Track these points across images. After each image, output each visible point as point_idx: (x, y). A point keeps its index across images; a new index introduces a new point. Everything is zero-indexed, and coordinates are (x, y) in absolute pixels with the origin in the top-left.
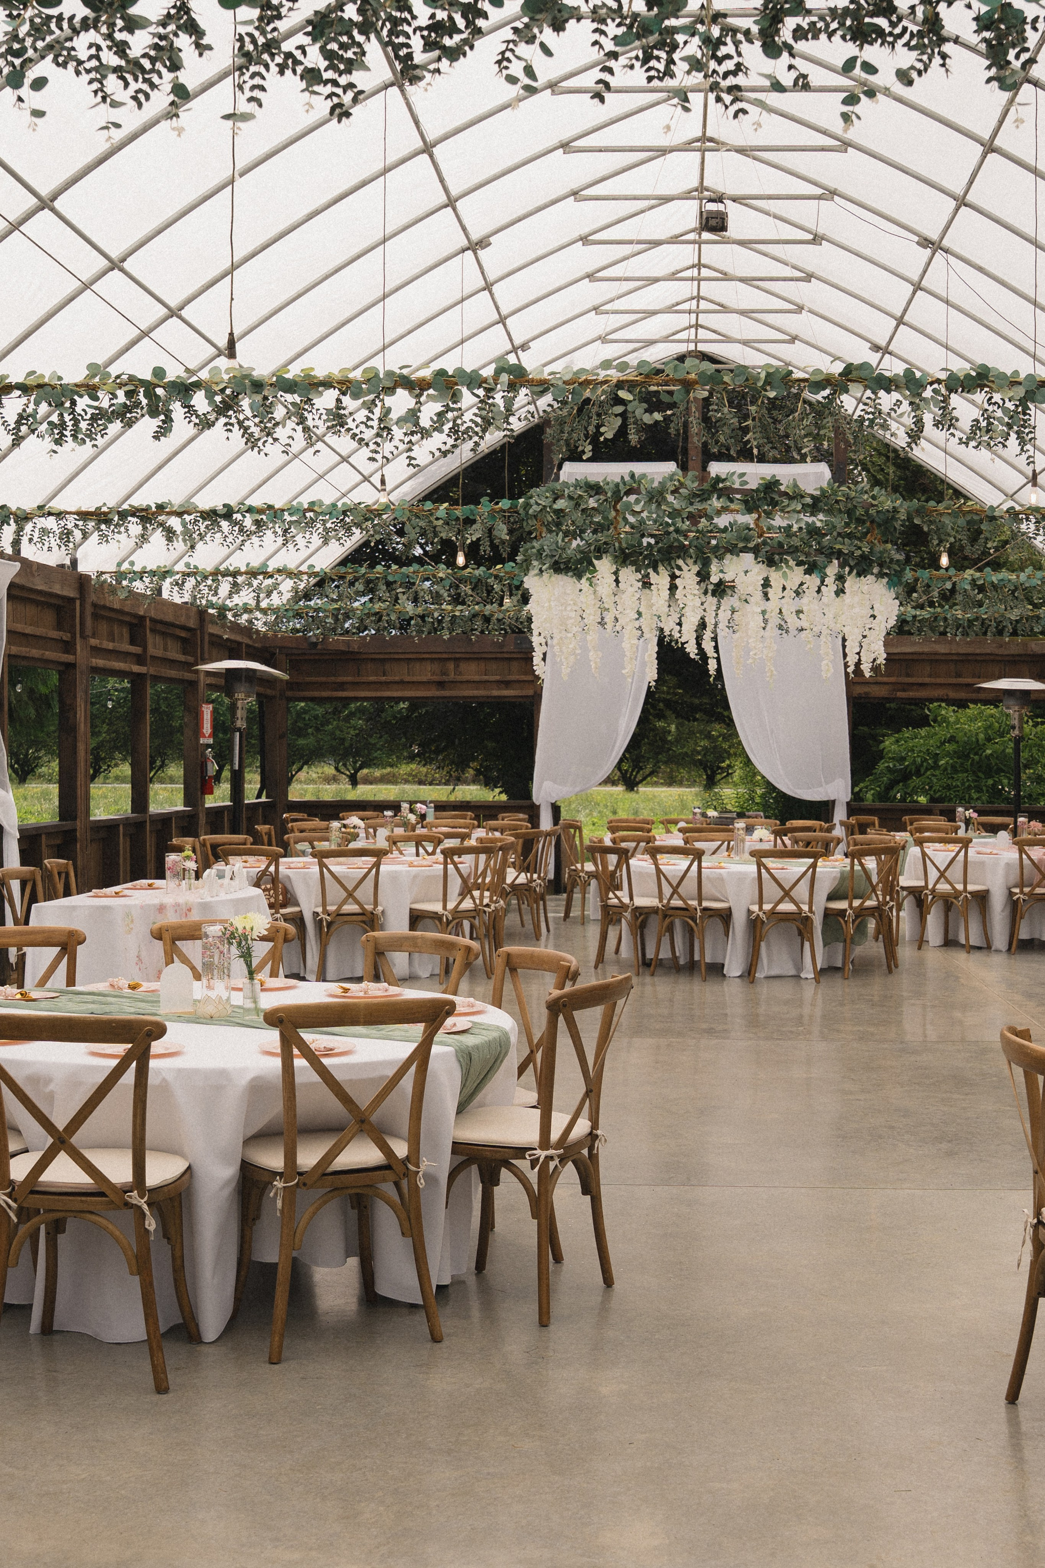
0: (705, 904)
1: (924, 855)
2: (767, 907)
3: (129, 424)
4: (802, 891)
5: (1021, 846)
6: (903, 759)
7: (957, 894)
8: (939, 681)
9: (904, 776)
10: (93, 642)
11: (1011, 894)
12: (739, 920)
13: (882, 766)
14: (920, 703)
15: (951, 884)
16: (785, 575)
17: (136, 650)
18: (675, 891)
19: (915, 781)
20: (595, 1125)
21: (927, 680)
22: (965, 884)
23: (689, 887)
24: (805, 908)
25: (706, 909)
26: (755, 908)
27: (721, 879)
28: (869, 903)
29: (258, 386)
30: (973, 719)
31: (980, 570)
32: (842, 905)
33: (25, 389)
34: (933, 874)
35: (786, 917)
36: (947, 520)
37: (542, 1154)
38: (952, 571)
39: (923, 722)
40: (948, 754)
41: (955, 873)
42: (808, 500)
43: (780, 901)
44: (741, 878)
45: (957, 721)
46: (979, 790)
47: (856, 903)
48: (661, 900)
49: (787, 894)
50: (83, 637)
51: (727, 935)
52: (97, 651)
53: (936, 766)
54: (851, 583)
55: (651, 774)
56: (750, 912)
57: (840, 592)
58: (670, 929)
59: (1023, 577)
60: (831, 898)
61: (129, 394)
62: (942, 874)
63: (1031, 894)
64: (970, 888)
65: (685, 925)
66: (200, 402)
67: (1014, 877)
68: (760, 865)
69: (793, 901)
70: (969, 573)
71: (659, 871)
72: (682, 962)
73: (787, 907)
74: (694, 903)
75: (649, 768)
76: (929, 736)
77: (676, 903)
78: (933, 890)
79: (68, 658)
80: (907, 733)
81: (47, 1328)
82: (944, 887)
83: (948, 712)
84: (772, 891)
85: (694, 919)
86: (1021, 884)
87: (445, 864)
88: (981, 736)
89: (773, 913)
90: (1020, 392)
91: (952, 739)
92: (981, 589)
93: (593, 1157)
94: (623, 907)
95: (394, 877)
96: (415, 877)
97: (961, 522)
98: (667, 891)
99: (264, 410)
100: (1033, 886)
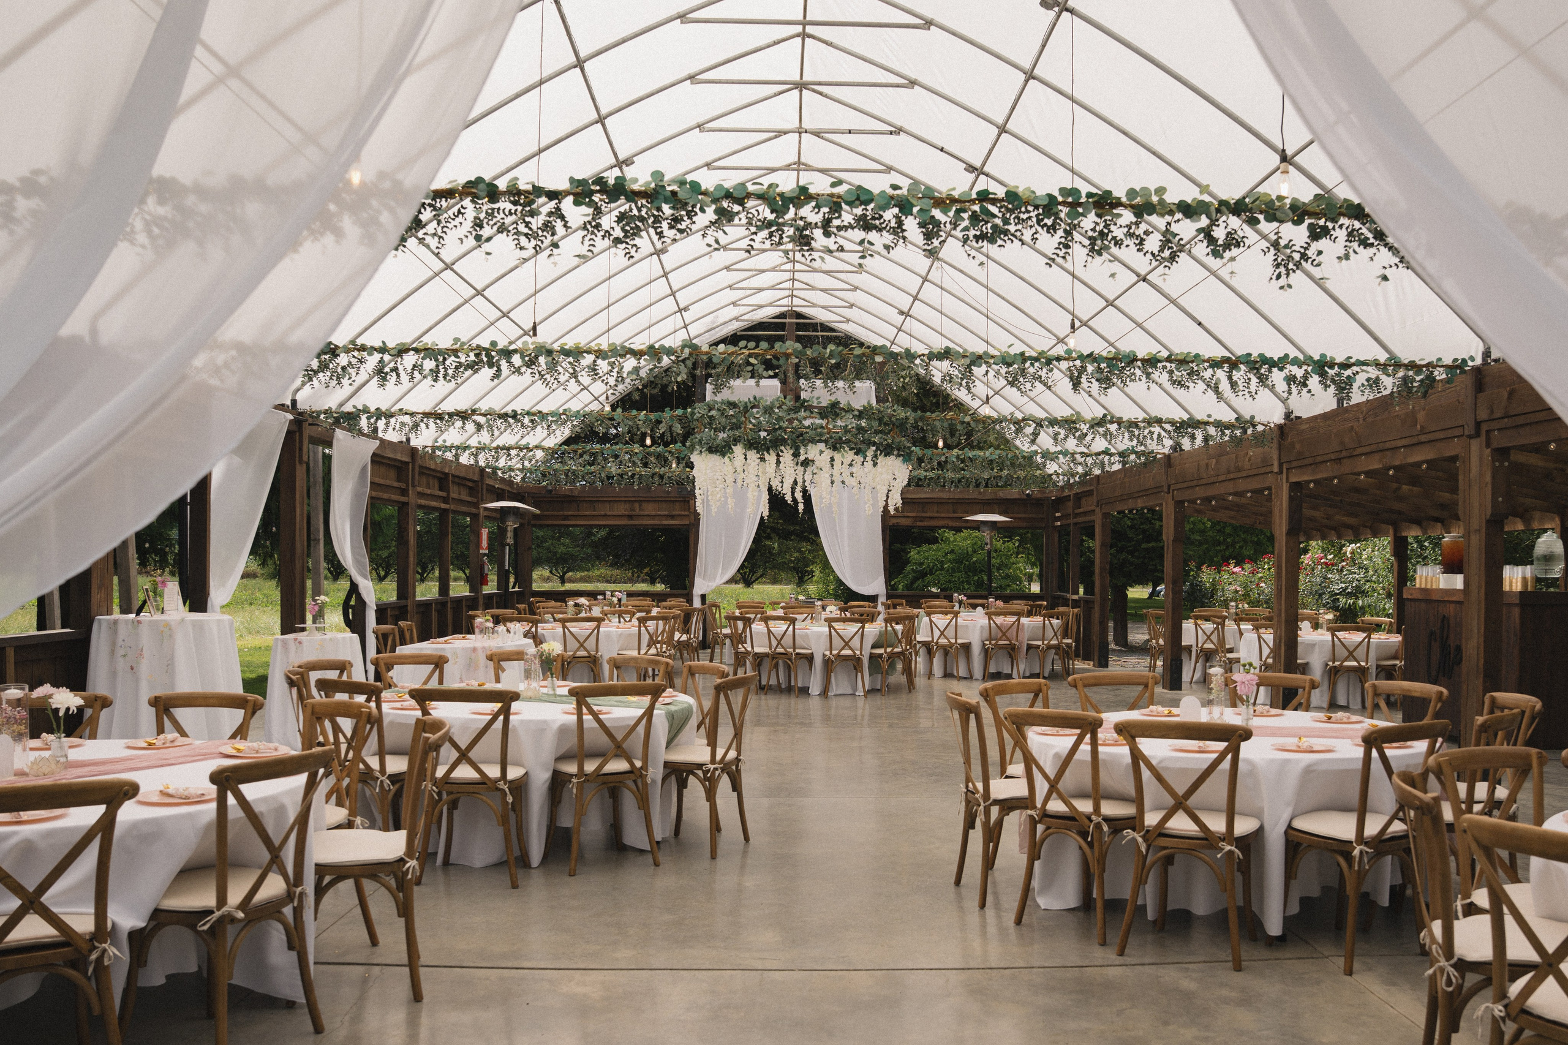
0: (797, 651)
1: (931, 621)
2: (835, 652)
3: (476, 371)
4: (855, 643)
5: (989, 615)
6: (921, 564)
7: (951, 645)
8: (943, 515)
9: (923, 575)
10: (419, 489)
11: (984, 645)
12: (818, 661)
13: (908, 568)
14: (933, 529)
15: (948, 639)
16: (843, 456)
17: (443, 494)
18: (779, 643)
19: (929, 578)
20: (739, 754)
21: (936, 515)
22: (957, 638)
23: (787, 641)
24: (858, 653)
25: (798, 654)
26: (828, 653)
27: (806, 635)
28: (896, 650)
29: (549, 352)
30: (965, 539)
31: (962, 449)
32: (881, 651)
33: (417, 351)
34: (937, 633)
35: (846, 658)
36: (937, 423)
37: (712, 767)
38: (945, 450)
39: (935, 541)
40: (950, 561)
41: (950, 633)
42: (856, 413)
43: (842, 649)
44: (819, 635)
45: (955, 540)
46: (969, 583)
47: (889, 650)
48: (770, 647)
49: (847, 644)
50: (414, 486)
51: (811, 669)
52: (421, 495)
53: (942, 569)
54: (881, 460)
55: (761, 576)
56: (824, 655)
57: (875, 464)
58: (776, 666)
59: (988, 453)
60: (874, 647)
61: (477, 355)
62: (942, 633)
63: (996, 645)
64: (959, 641)
65: (785, 663)
66: (516, 360)
67: (986, 634)
68: (830, 627)
69: (851, 648)
70: (955, 451)
71: (769, 631)
72: (783, 686)
73: (847, 652)
74: (791, 650)
75: (760, 572)
76: (938, 550)
77: (780, 650)
78: (937, 643)
79: (403, 499)
80: (925, 547)
81: (446, 863)
82: (943, 641)
83: (949, 535)
84: (837, 643)
85: (790, 660)
86: (990, 639)
87: (640, 627)
88: (970, 549)
89: (838, 656)
90: (968, 361)
91: (952, 551)
92: (963, 461)
93: (738, 771)
94: (748, 653)
95: (608, 634)
96: (621, 635)
97: (946, 424)
98: (774, 643)
99: (553, 366)
100: (997, 640)
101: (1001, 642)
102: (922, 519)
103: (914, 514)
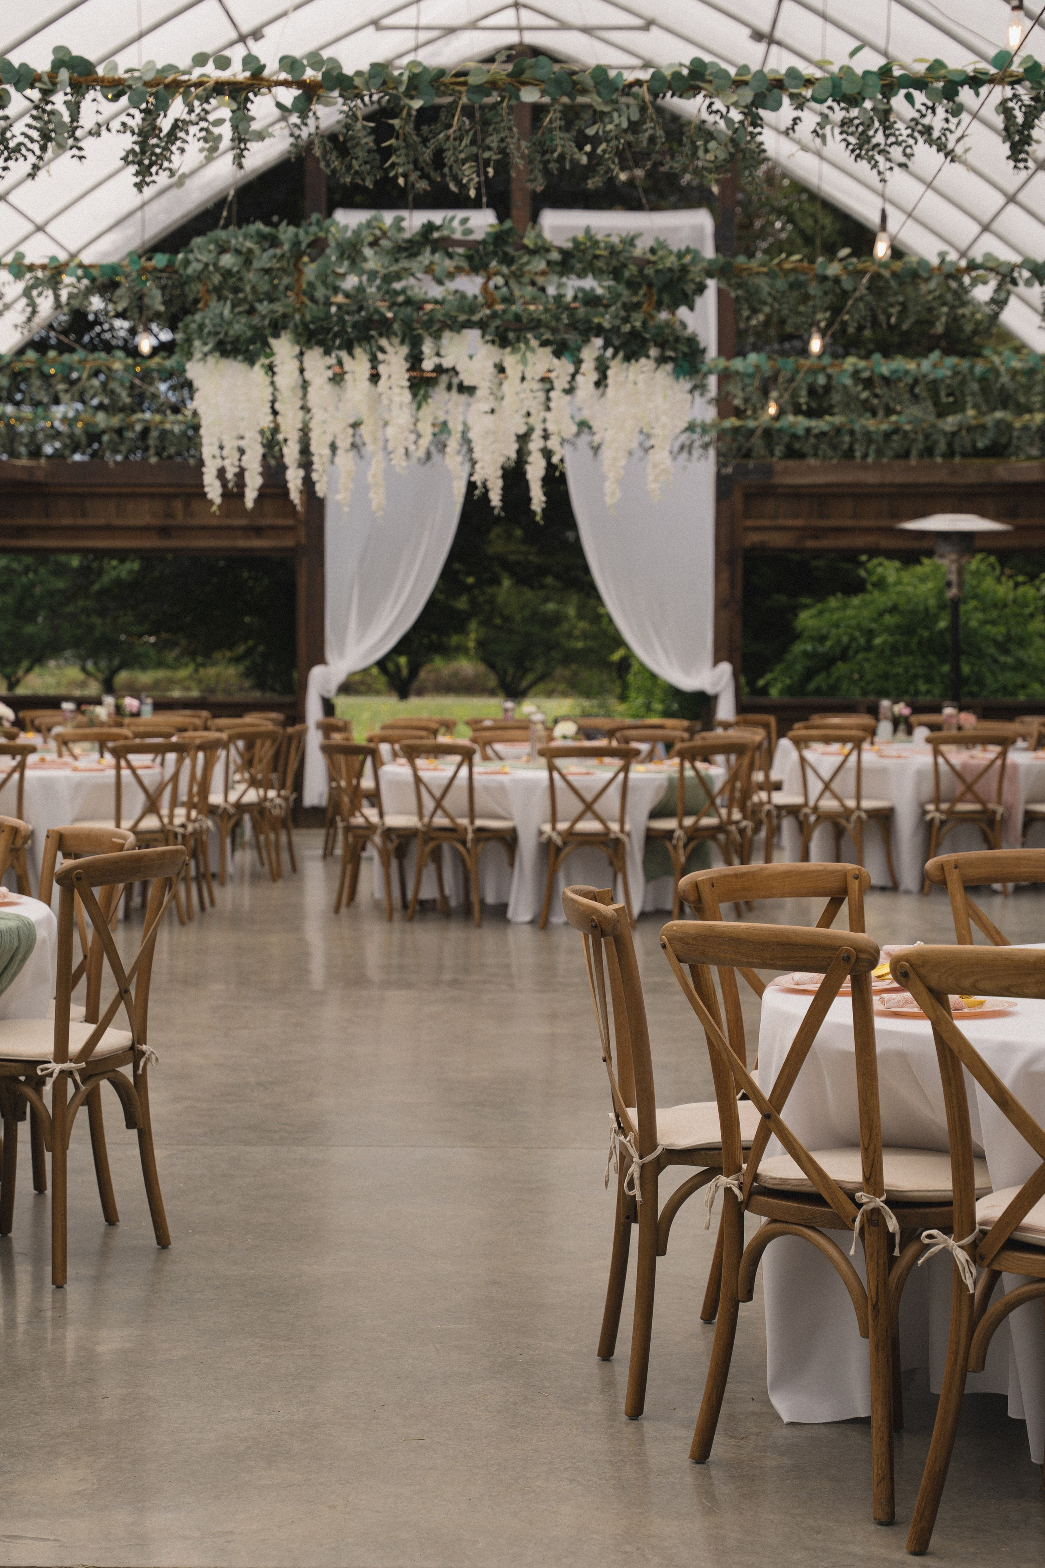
0: (479, 823)
1: (803, 761)
2: (562, 826)
4: (610, 803)
5: (935, 743)
6: (823, 639)
7: (847, 813)
8: (866, 523)
9: (827, 662)
11: (925, 812)
12: (528, 846)
13: (798, 648)
14: (851, 556)
15: (840, 800)
16: (524, 361)
18: (439, 805)
19: (841, 668)
21: (849, 523)
22: (858, 798)
23: (457, 800)
24: (615, 827)
25: (480, 830)
26: (547, 828)
27: (502, 789)
28: (706, 821)
30: (923, 579)
31: (867, 356)
32: (669, 824)
34: (815, 787)
35: (588, 839)
37: (56, 1068)
38: (830, 359)
39: (856, 587)
40: (888, 630)
41: (845, 784)
43: (580, 818)
44: (529, 787)
45: (899, 582)
46: (929, 680)
47: (688, 821)
48: (421, 815)
49: (589, 808)
51: (512, 864)
53: (869, 647)
56: (541, 833)
58: (436, 856)
59: (926, 365)
60: (656, 814)
62: (827, 786)
63: (950, 812)
64: (867, 804)
65: (456, 854)
67: (928, 788)
68: (551, 768)
69: (598, 817)
70: (851, 362)
71: (418, 780)
72: (453, 903)
73: (589, 825)
74: (464, 822)
76: (865, 604)
77: (440, 821)
78: (815, 809)
80: (833, 602)
82: (829, 804)
83: (889, 570)
84: (569, 805)
85: (464, 843)
86: (937, 800)
87: (118, 768)
88: (932, 602)
89: (570, 834)
91: (893, 609)
92: (868, 383)
93: (140, 1080)
94: (370, 827)
95: (48, 786)
96: (78, 786)
98: (429, 804)
100: (954, 801)
101: (962, 807)
102: (818, 533)
103: (799, 522)
